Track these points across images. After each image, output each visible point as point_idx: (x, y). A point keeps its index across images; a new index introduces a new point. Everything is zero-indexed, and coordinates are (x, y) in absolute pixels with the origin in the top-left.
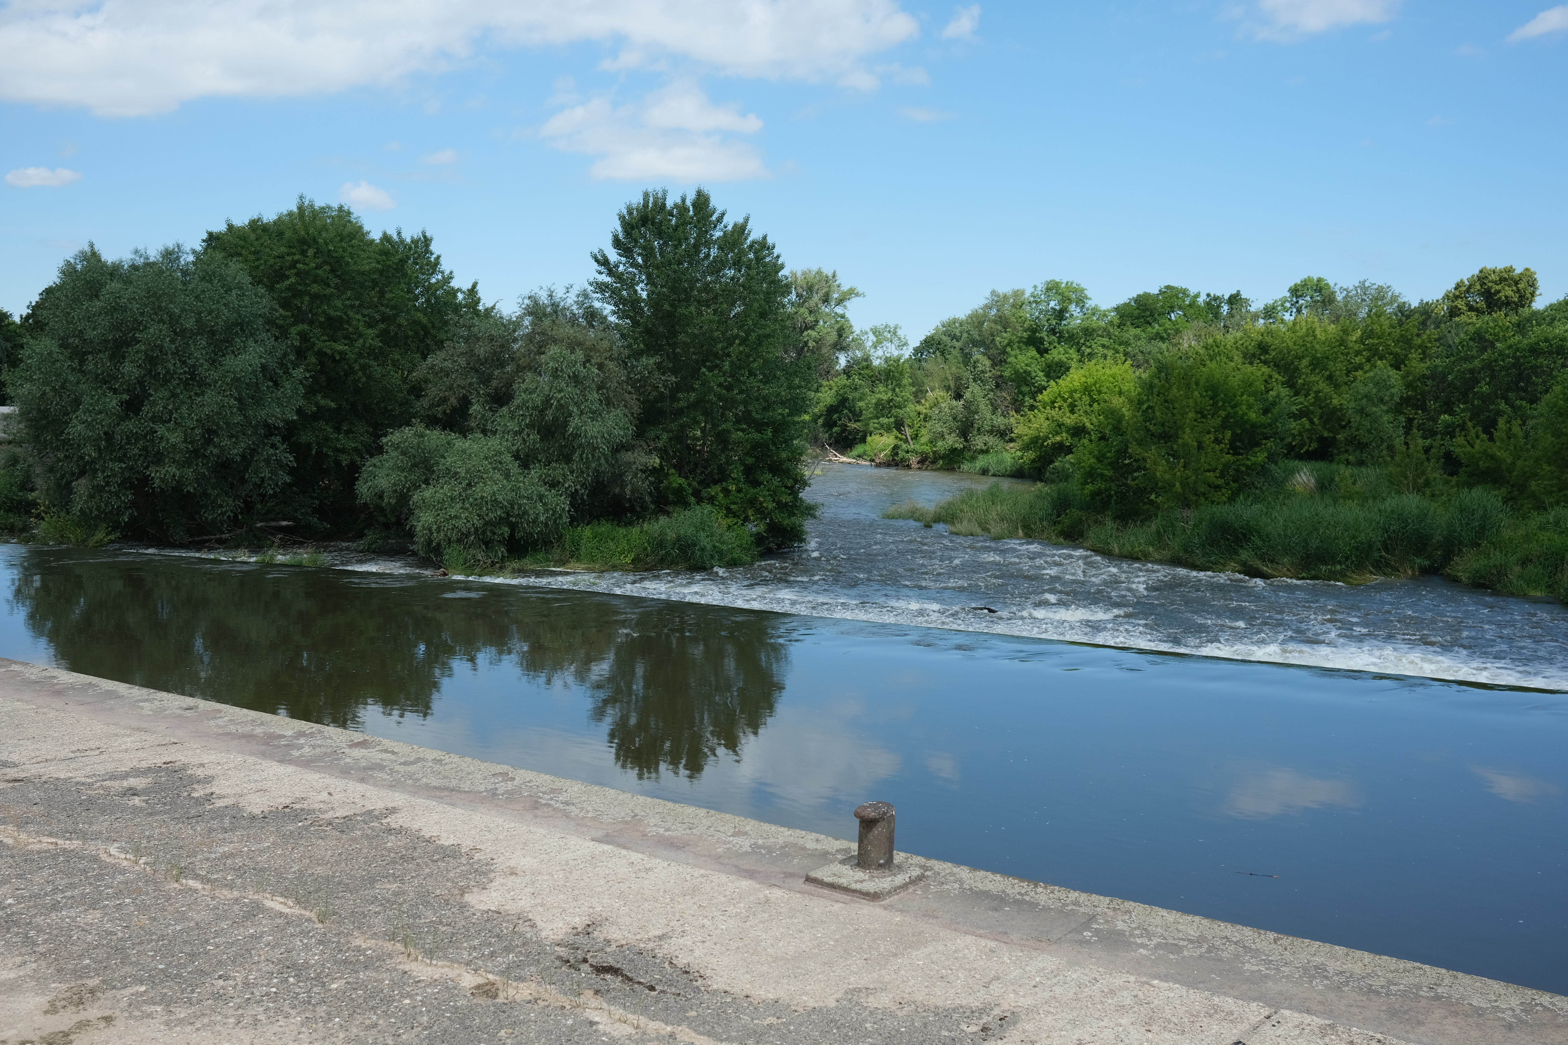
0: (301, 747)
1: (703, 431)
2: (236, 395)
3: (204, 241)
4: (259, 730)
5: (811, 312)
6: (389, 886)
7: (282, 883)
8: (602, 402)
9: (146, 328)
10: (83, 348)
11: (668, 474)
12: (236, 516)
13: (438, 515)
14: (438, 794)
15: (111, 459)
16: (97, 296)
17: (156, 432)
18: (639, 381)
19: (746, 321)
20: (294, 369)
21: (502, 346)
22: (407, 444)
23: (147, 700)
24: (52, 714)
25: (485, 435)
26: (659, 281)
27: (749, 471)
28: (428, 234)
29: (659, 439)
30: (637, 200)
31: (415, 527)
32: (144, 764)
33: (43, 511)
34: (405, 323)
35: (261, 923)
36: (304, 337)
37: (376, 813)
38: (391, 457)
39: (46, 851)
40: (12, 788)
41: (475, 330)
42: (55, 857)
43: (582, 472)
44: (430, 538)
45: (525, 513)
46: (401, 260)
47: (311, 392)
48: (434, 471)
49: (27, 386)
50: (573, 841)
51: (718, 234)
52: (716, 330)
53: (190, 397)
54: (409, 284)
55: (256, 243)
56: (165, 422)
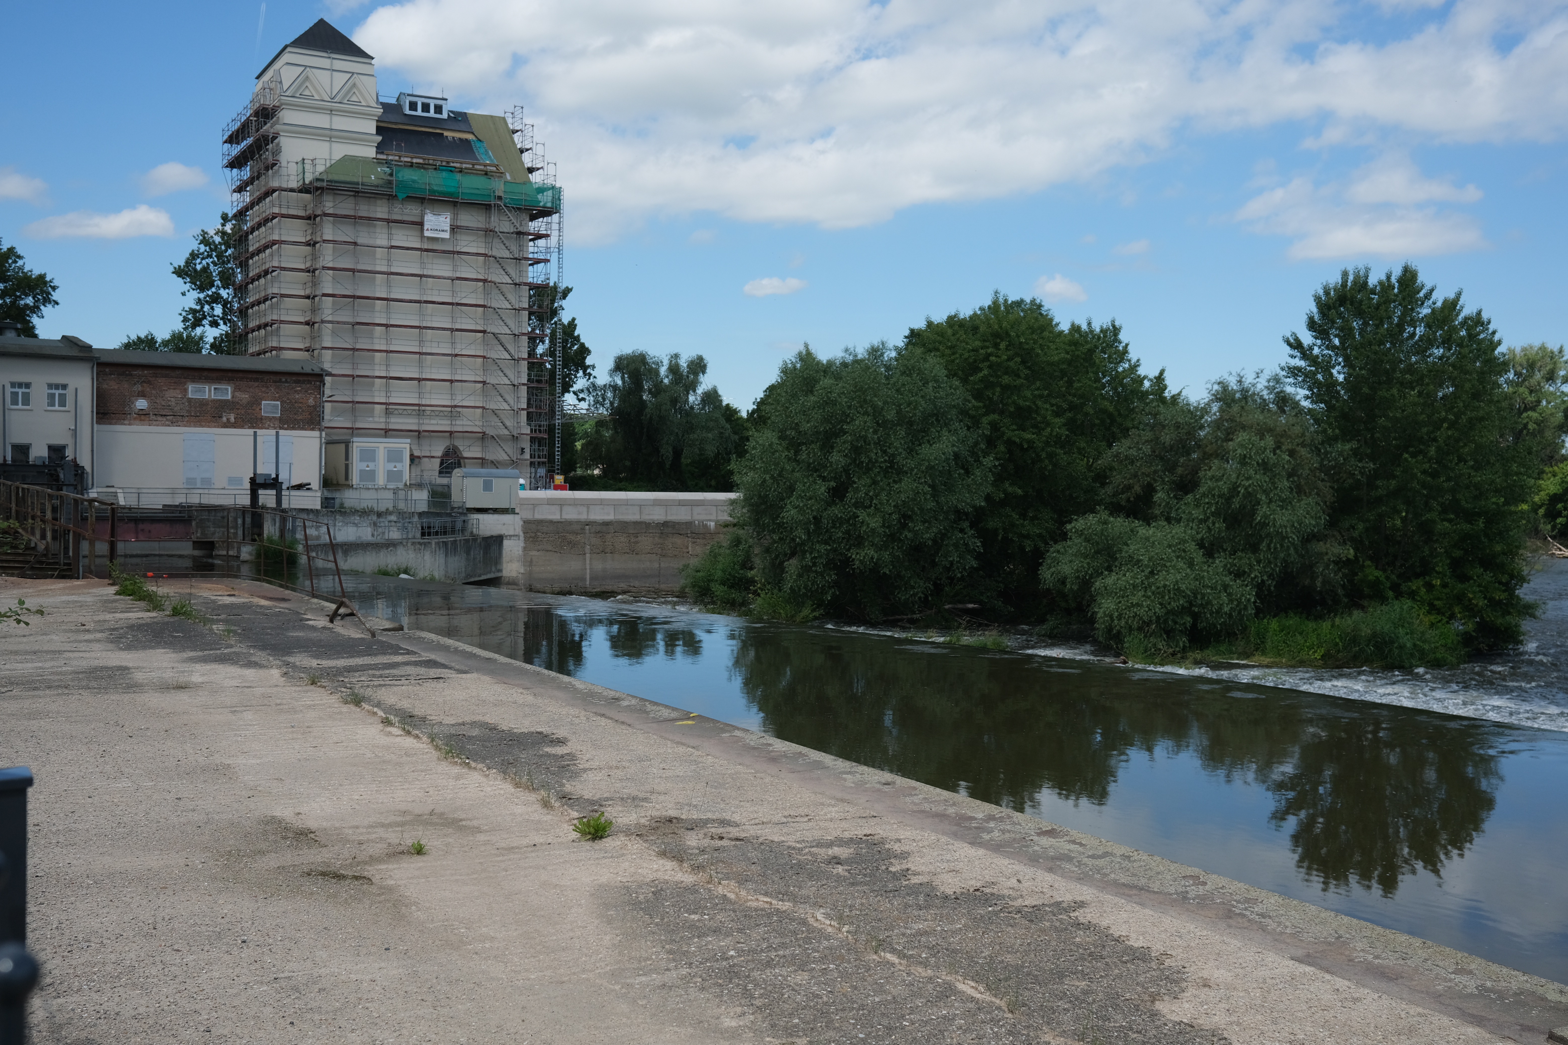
0: (990, 831)
1: (1404, 520)
2: (930, 482)
3: (906, 337)
4: (951, 811)
5: (1531, 392)
6: (1077, 983)
7: (973, 967)
8: (1292, 490)
9: (853, 420)
10: (798, 439)
11: (1363, 566)
12: (926, 597)
13: (1120, 602)
14: (1127, 891)
15: (818, 542)
16: (812, 392)
17: (858, 517)
18: (1333, 467)
19: (1456, 403)
20: (984, 457)
21: (1188, 433)
22: (1090, 531)
23: (849, 773)
24: (768, 780)
25: (1169, 523)
26: (1357, 363)
27: (1456, 565)
28: (1117, 324)
29: (1354, 528)
30: (1334, 279)
31: (1097, 613)
32: (847, 835)
33: (760, 588)
34: (1092, 411)
35: (953, 1005)
36: (994, 426)
37: (1065, 905)
38: (1075, 544)
39: (762, 910)
40: (734, 846)
41: (1162, 417)
42: (769, 915)
43: (1270, 562)
44: (1110, 625)
45: (1209, 602)
46: (1089, 350)
47: (999, 479)
48: (1116, 559)
49: (751, 474)
50: (1271, 957)
51: (1425, 311)
52: (1421, 413)
53: (889, 484)
54: (1097, 373)
55: (952, 338)
56: (866, 507)
